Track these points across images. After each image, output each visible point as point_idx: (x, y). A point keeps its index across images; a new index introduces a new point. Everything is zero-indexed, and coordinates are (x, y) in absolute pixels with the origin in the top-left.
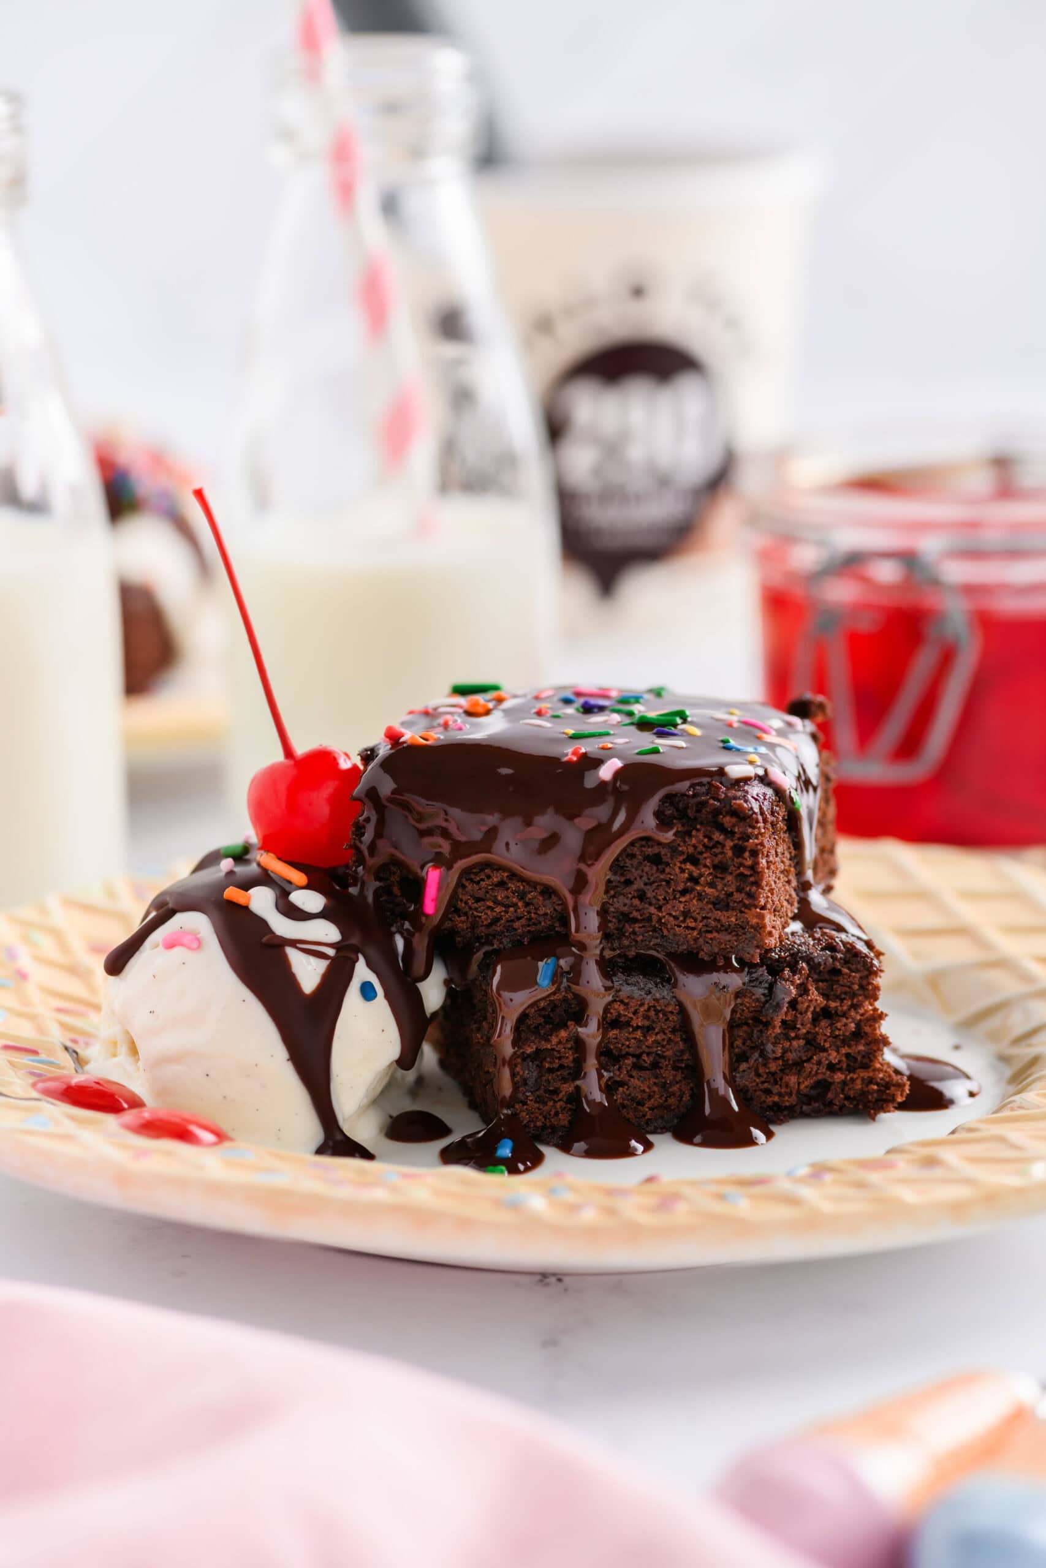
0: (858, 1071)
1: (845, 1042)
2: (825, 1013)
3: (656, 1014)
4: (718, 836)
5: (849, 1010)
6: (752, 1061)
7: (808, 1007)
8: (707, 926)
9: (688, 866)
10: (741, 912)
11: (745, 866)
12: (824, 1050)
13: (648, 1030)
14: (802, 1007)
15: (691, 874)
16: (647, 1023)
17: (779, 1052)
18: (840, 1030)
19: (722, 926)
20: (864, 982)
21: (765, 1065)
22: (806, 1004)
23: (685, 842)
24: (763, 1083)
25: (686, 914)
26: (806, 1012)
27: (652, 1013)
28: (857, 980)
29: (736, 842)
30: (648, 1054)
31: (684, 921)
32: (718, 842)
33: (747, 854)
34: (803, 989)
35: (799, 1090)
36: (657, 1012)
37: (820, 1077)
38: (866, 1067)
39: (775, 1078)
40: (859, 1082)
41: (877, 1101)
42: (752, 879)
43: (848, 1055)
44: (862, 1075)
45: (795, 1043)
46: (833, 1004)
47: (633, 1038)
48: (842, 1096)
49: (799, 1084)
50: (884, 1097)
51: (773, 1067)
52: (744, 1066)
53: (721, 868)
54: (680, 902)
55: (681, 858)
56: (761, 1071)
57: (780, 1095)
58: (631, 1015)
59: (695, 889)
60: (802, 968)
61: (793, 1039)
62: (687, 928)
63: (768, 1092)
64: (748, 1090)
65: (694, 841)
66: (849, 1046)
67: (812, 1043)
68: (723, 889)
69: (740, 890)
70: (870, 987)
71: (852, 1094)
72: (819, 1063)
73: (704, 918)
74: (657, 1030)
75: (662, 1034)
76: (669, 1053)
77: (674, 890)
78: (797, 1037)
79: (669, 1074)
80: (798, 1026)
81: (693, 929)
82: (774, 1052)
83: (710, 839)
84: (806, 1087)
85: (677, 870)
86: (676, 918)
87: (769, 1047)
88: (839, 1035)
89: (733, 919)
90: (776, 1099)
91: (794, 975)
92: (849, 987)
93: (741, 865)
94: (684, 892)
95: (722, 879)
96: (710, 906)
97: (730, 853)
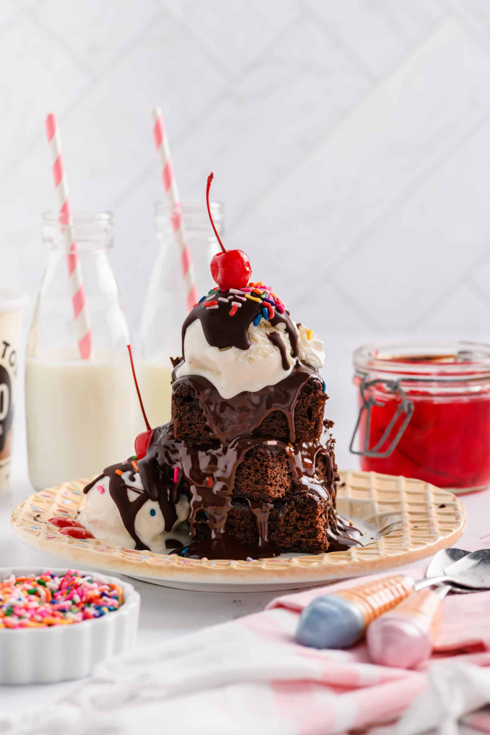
0: (311, 539)
1: (307, 529)
2: (301, 519)
3: (244, 515)
4: (256, 461)
5: (309, 518)
6: (276, 532)
7: (293, 516)
8: (253, 490)
9: (248, 470)
10: (263, 486)
11: (263, 471)
12: (299, 530)
13: (241, 520)
14: (291, 515)
15: (248, 472)
16: (241, 517)
17: (284, 530)
18: (305, 524)
19: (258, 490)
20: (314, 509)
21: (280, 534)
22: (292, 515)
23: (246, 462)
24: (280, 539)
25: (248, 485)
26: (293, 517)
27: (243, 515)
28: (311, 508)
29: (261, 463)
30: (243, 527)
31: (247, 488)
32: (256, 463)
33: (264, 467)
34: (292, 510)
35: (291, 543)
36: (244, 514)
37: (298, 539)
38: (314, 537)
39: (283, 538)
40: (311, 542)
41: (317, 549)
42: (265, 475)
43: (308, 533)
44: (312, 540)
45: (289, 528)
46: (303, 516)
47: (236, 522)
48: (306, 546)
49: (291, 541)
50: (320, 548)
51: (282, 535)
52: (273, 534)
53: (257, 471)
54: (246, 481)
55: (246, 467)
56: (279, 535)
57: (285, 544)
58: (235, 515)
59: (250, 477)
60: (292, 503)
61: (289, 526)
62: (248, 490)
63: (281, 543)
64: (274, 542)
65: (249, 462)
66: (308, 530)
67: (295, 528)
68: (257, 478)
69: (263, 478)
70: (316, 511)
71: (309, 546)
72: (298, 534)
73: (253, 487)
74: (245, 520)
75: (246, 522)
76: (249, 528)
77: (244, 477)
78: (291, 526)
79: (248, 534)
80: (290, 522)
81: (250, 490)
82: (282, 530)
83: (253, 461)
84: (294, 542)
85: (245, 471)
86: (245, 486)
87: (280, 528)
88: (305, 526)
89: (261, 488)
90: (284, 545)
91: (289, 505)
92: (309, 511)
93: (262, 470)
94: (247, 478)
95: (257, 474)
96: (254, 483)
97: (259, 466)
